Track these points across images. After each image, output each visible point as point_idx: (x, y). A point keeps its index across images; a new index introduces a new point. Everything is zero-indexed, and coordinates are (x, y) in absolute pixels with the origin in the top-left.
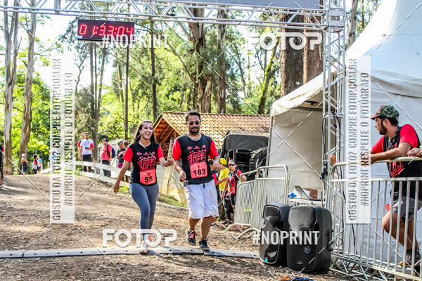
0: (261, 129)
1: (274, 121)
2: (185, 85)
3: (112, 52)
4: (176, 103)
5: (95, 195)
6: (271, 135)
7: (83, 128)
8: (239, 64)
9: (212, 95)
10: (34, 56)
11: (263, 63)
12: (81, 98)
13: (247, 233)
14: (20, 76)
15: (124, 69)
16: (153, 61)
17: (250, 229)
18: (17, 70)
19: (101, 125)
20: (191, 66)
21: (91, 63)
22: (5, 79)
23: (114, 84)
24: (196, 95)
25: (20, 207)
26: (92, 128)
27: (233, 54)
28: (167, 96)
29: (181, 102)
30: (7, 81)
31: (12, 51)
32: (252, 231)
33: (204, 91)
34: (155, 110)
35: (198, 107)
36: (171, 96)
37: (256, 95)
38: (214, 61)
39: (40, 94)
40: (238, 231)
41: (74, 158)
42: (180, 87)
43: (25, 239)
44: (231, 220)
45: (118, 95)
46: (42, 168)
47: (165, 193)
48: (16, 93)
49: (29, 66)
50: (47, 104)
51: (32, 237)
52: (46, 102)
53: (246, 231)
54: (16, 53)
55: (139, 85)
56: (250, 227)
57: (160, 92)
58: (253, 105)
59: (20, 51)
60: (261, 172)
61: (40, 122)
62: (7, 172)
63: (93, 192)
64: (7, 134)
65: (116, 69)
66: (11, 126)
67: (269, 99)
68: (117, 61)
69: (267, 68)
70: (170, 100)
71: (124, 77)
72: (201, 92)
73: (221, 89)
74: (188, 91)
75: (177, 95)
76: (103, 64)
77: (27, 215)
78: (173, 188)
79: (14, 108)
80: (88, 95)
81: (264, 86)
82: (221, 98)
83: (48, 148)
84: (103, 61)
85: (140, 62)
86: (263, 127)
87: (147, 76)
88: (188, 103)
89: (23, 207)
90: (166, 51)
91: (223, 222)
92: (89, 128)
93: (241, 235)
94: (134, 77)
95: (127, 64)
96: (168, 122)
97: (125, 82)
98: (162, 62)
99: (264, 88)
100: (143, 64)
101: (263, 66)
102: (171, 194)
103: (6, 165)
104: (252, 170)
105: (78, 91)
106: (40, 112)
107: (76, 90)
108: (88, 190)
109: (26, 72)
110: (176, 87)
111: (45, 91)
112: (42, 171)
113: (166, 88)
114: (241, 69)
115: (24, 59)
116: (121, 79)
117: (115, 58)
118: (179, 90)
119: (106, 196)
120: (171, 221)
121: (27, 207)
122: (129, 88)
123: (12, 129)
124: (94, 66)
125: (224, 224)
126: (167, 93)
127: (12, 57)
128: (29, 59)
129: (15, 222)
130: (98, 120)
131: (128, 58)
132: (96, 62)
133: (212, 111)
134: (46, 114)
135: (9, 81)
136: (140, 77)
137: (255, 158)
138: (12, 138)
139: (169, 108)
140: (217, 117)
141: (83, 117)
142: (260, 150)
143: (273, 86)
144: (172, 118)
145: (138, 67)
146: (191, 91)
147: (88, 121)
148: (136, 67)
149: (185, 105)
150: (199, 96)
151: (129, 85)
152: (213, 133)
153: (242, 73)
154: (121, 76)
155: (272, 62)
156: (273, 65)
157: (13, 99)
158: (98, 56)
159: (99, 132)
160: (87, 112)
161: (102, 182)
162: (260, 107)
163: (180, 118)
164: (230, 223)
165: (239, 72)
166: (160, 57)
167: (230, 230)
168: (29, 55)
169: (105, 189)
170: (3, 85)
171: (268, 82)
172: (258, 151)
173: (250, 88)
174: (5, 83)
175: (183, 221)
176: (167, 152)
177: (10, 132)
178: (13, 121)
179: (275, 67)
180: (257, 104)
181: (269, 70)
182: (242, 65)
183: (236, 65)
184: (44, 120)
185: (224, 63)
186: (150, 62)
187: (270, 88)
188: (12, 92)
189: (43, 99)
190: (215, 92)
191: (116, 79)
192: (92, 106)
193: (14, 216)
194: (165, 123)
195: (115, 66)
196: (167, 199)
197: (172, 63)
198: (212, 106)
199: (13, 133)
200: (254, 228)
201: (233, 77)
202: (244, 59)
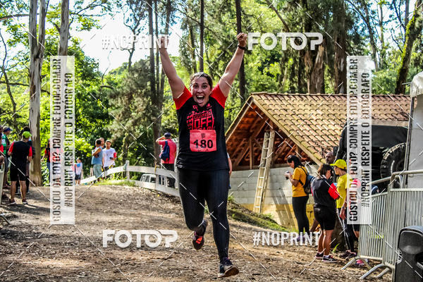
0: (400, 116)
1: (416, 103)
2: (287, 53)
3: (180, 7)
4: (274, 80)
5: (156, 215)
6: (411, 125)
7: (140, 119)
8: (367, 20)
9: (327, 67)
10: (70, 17)
11: (403, 16)
12: (136, 75)
13: (377, 270)
14: (51, 45)
15: (198, 32)
16: (239, 20)
17: (382, 264)
18: (46, 37)
19: (166, 114)
20: (294, 25)
21: (151, 25)
22: (29, 50)
23: (184, 53)
24: (302, 67)
25: (51, 232)
26: (153, 118)
27: (357, 6)
28: (261, 69)
29: (280, 78)
30: (32, 53)
31: (39, 11)
32: (383, 268)
33: (314, 61)
34: (243, 91)
35: (306, 85)
36: (266, 70)
37: (393, 66)
38: (328, 15)
39: (79, 70)
40: (364, 268)
41: (128, 162)
42: (280, 56)
43: (55, 277)
44: (354, 250)
45: (190, 70)
46: (82, 176)
47: (258, 212)
48: (46, 69)
49: (62, 31)
50: (89, 85)
51: (65, 274)
52: (88, 82)
53: (376, 267)
54: (44, 12)
55: (219, 55)
56: (381, 262)
57: (251, 64)
58: (388, 81)
59: (50, 9)
60: (398, 179)
61: (80, 110)
62: (34, 182)
63: (154, 210)
64: (34, 128)
65: (186, 33)
66: (39, 116)
67: (411, 70)
68: (187, 21)
69: (409, 24)
70: (265, 76)
71: (198, 43)
72: (310, 61)
73: (339, 57)
74: (291, 61)
75: (275, 68)
76: (167, 26)
77: (60, 244)
78: (269, 205)
79: (43, 91)
80: (146, 71)
81: (404, 51)
82: (339, 71)
83: (91, 147)
84: (168, 20)
85: (220, 21)
86: (402, 113)
87: (231, 40)
88: (291, 79)
89: (55, 232)
90: (258, 4)
91: (342, 254)
92: (149, 118)
93: (368, 273)
94: (211, 43)
95: (202, 25)
96: (260, 107)
97: (199, 50)
98: (253, 21)
99: (404, 55)
100: (224, 24)
101: (403, 22)
102: (266, 213)
103: (33, 173)
104: (384, 177)
105: (132, 65)
106: (79, 96)
107: (130, 63)
108: (147, 207)
109: (58, 39)
110: (274, 56)
111: (86, 66)
112: (83, 181)
113: (259, 57)
114: (369, 27)
115: (55, 21)
116: (193, 46)
117: (184, 17)
118: (277, 61)
119: (172, 216)
120: (266, 253)
121: (60, 233)
122: (205, 59)
123: (41, 121)
124: (154, 28)
125: (344, 256)
126: (260, 65)
127: (38, 18)
128: (63, 21)
129: (43, 254)
130: (161, 106)
131: (202, 16)
132: (157, 23)
133: (327, 91)
134: (89, 100)
135: (35, 53)
136: (220, 43)
137: (390, 159)
138: (41, 134)
139: (263, 87)
140: (332, 99)
141: (139, 102)
142: (397, 147)
143: (419, 51)
144: (266, 102)
145: (217, 28)
146: (295, 62)
147: (147, 109)
148: (215, 29)
149: (286, 82)
150: (307, 69)
151: (205, 55)
152: (327, 123)
153: (372, 34)
154: (193, 42)
155: (416, 16)
156: (418, 19)
157: (41, 78)
158: (160, 14)
159: (163, 124)
160: (146, 95)
161: (167, 196)
162: (398, 83)
163: (278, 102)
164: (353, 256)
165: (366, 32)
166: (249, 12)
167: (352, 266)
168: (63, 15)
169: (171, 206)
170: (27, 58)
171: (410, 45)
172: (394, 149)
173: (383, 55)
174: (29, 55)
175: (282, 252)
176: (261, 152)
177: (38, 125)
178: (42, 110)
179: (420, 22)
180: (394, 79)
181: (412, 27)
182: (371, 21)
183: (361, 21)
184: (85, 107)
185: (344, 19)
186: (235, 20)
187: (414, 55)
188: (40, 68)
189: (84, 77)
190: (331, 62)
191: (186, 46)
192: (152, 85)
193: (42, 246)
194: (257, 109)
195: (184, 28)
196: (260, 220)
197: (267, 20)
198: (327, 82)
199: (42, 126)
200: (387, 264)
201: (357, 39)
202: (373, 12)
